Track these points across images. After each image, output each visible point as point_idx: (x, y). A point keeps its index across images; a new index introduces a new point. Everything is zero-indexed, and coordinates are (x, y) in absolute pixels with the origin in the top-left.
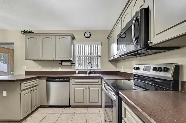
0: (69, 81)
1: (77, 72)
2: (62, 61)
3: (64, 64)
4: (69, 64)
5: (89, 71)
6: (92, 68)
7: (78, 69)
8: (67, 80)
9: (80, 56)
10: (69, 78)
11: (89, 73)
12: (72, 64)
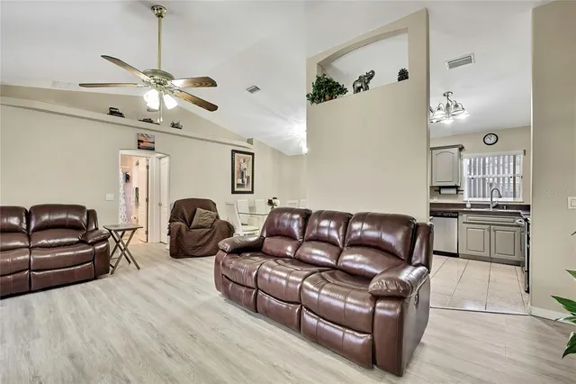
0: (457, 217)
1: (468, 205)
2: (441, 187)
3: (443, 191)
4: (454, 191)
5: (494, 205)
6: (500, 200)
7: (470, 199)
8: (455, 215)
9: (475, 177)
10: (457, 212)
11: (494, 208)
12: (458, 191)
